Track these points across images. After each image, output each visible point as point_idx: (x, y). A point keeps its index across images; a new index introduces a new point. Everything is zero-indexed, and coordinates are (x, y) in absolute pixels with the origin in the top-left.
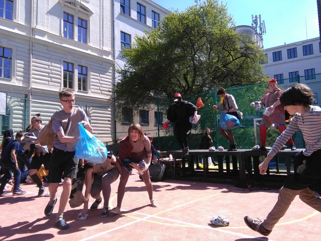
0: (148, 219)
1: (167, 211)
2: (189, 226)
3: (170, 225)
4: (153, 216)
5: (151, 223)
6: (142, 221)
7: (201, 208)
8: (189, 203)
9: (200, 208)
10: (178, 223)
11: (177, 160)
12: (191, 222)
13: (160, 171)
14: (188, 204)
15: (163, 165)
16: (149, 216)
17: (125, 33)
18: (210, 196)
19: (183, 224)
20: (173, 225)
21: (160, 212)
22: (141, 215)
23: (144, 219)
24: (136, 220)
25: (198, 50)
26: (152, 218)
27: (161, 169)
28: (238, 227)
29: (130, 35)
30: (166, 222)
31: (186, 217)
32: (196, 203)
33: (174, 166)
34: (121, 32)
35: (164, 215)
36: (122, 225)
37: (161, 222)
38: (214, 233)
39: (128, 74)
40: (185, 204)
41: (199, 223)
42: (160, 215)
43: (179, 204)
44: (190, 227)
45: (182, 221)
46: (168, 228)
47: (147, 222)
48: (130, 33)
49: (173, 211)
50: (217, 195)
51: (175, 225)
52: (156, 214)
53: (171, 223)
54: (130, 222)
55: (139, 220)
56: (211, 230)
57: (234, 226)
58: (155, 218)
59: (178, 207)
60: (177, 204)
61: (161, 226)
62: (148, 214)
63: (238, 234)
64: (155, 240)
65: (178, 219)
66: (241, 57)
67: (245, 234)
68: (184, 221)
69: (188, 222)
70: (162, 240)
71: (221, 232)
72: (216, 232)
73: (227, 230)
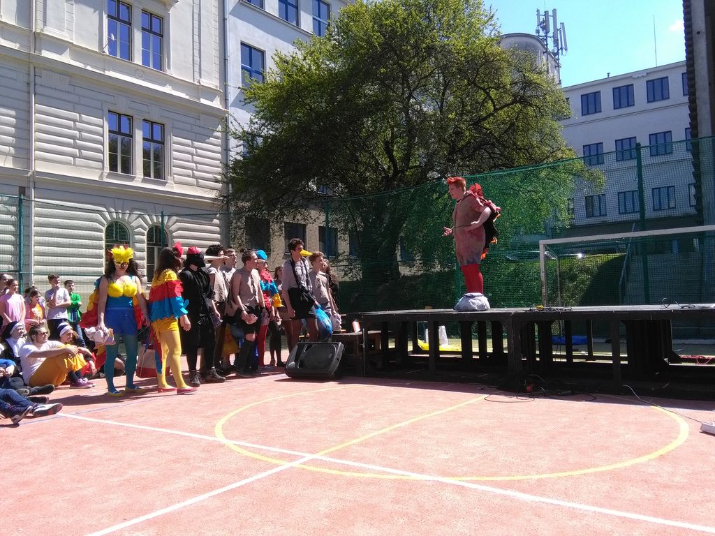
0: (304, 463)
1: (347, 444)
2: (399, 477)
3: (356, 475)
4: (318, 456)
5: (312, 473)
6: (292, 467)
7: (425, 437)
8: (397, 426)
9: (422, 437)
10: (373, 471)
11: (369, 332)
12: (404, 468)
13: (333, 356)
14: (395, 429)
15: (338, 345)
16: (309, 457)
17: (250, 48)
18: (444, 411)
19: (384, 473)
20: (362, 475)
21: (333, 446)
22: (290, 455)
23: (296, 464)
24: (277, 466)
25: (417, 87)
26: (314, 462)
27: (333, 353)
28: (508, 476)
29: (263, 53)
30: (348, 468)
31: (391, 457)
32: (415, 426)
33: (364, 346)
34: (243, 44)
35: (342, 454)
36: (247, 477)
37: (334, 469)
38: (455, 490)
39: (260, 140)
40: (389, 429)
41: (422, 470)
42: (332, 455)
43: (375, 430)
44: (401, 480)
45: (383, 466)
46: (351, 482)
47: (304, 469)
48: (262, 48)
49: (362, 444)
50: (458, 408)
51: (368, 475)
52: (323, 453)
53: (359, 470)
54: (265, 470)
55: (286, 465)
56: (447, 485)
57: (500, 476)
58: (321, 460)
59: (372, 435)
60: (371, 429)
61: (336, 478)
62: (307, 452)
63: (509, 493)
64: (322, 509)
65: (374, 463)
66: (512, 103)
67: (524, 491)
68: (387, 466)
69: (396, 468)
70: (338, 509)
71: (470, 489)
72: (460, 489)
73: (484, 483)
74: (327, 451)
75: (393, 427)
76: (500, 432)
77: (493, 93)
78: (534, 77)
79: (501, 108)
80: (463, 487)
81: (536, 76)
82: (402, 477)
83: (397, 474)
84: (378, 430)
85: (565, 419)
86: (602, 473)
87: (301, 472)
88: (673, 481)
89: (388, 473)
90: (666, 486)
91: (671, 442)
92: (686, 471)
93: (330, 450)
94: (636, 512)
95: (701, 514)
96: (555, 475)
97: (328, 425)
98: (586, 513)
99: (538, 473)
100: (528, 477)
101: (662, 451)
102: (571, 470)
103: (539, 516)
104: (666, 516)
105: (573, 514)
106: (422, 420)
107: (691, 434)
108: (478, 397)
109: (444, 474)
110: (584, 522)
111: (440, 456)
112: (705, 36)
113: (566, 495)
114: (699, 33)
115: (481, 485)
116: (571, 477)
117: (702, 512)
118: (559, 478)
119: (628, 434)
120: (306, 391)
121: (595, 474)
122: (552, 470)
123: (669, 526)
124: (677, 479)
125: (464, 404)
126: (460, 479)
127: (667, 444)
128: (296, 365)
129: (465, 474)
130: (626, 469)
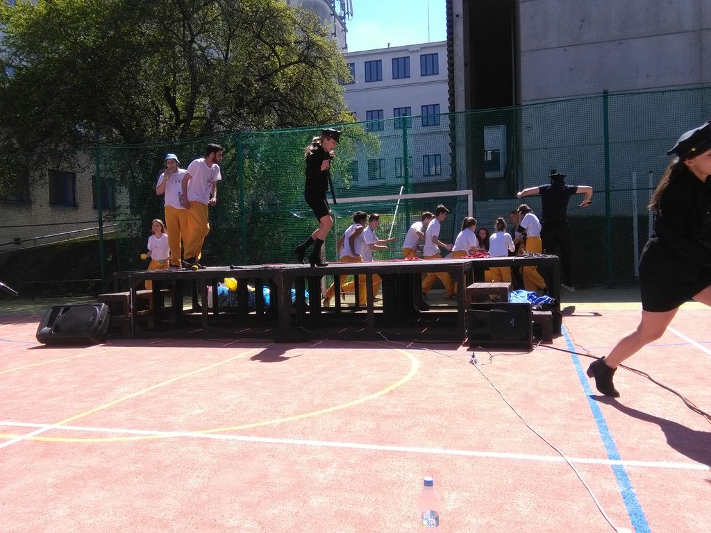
0: (39, 435)
1: (94, 410)
2: (144, 438)
3: (97, 440)
4: (57, 426)
5: (46, 444)
6: (23, 441)
7: (183, 395)
8: (154, 387)
9: (180, 395)
10: (115, 435)
11: (138, 292)
12: (151, 428)
13: (94, 319)
14: (151, 391)
15: (100, 306)
16: (46, 427)
18: (209, 368)
19: (129, 435)
20: (103, 440)
21: (77, 414)
22: (23, 428)
23: (29, 437)
24: (6, 440)
25: (199, 33)
26: (51, 432)
27: (95, 315)
28: (254, 423)
30: (89, 435)
31: (141, 418)
32: (174, 387)
33: (132, 307)
35: (84, 422)
37: (74, 437)
38: (199, 443)
40: (147, 390)
41: (170, 427)
42: (72, 424)
43: (130, 393)
44: (146, 440)
45: (130, 428)
46: (90, 449)
47: (37, 441)
49: (111, 409)
50: (225, 364)
51: (110, 440)
52: (64, 422)
53: (101, 435)
55: (16, 439)
56: (193, 439)
57: (248, 423)
58: (61, 429)
59: (126, 398)
60: (126, 392)
61: (73, 446)
62: (45, 423)
63: (252, 438)
64: (50, 480)
65: (120, 426)
66: (296, 62)
67: (265, 436)
68: (135, 428)
69: (144, 428)
70: (68, 477)
71: (214, 440)
72: (205, 442)
73: (231, 433)
74: (69, 420)
75: (150, 388)
76: (259, 383)
77: (278, 48)
78: (316, 38)
79: (287, 66)
80: (208, 439)
81: (319, 38)
82: (147, 437)
83: (142, 435)
84: (134, 392)
85: (321, 366)
86: (338, 411)
87: (34, 444)
88: (394, 412)
89: (133, 435)
90: (387, 417)
91: (402, 378)
92: (407, 402)
93: (73, 418)
94: (357, 442)
95: (407, 437)
96: (297, 418)
97: (77, 392)
98: (315, 448)
99: (284, 417)
100: (273, 422)
101: (392, 387)
102: (312, 411)
103: (273, 457)
104: (380, 442)
105: (304, 450)
106: (184, 378)
107: (419, 370)
108: (247, 351)
109: (194, 428)
110: (311, 457)
111: (193, 412)
112: (462, 20)
113: (304, 434)
114: (458, 16)
115: (226, 434)
116: (311, 417)
117: (409, 436)
118: (301, 420)
119: (369, 374)
120: (61, 357)
121: (333, 413)
122: (295, 413)
123: (381, 451)
124: (399, 409)
125: (231, 359)
126: (207, 431)
127: (398, 380)
128: (51, 330)
129: (214, 426)
130: (359, 405)
